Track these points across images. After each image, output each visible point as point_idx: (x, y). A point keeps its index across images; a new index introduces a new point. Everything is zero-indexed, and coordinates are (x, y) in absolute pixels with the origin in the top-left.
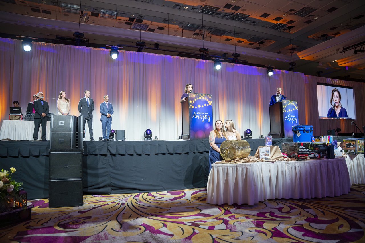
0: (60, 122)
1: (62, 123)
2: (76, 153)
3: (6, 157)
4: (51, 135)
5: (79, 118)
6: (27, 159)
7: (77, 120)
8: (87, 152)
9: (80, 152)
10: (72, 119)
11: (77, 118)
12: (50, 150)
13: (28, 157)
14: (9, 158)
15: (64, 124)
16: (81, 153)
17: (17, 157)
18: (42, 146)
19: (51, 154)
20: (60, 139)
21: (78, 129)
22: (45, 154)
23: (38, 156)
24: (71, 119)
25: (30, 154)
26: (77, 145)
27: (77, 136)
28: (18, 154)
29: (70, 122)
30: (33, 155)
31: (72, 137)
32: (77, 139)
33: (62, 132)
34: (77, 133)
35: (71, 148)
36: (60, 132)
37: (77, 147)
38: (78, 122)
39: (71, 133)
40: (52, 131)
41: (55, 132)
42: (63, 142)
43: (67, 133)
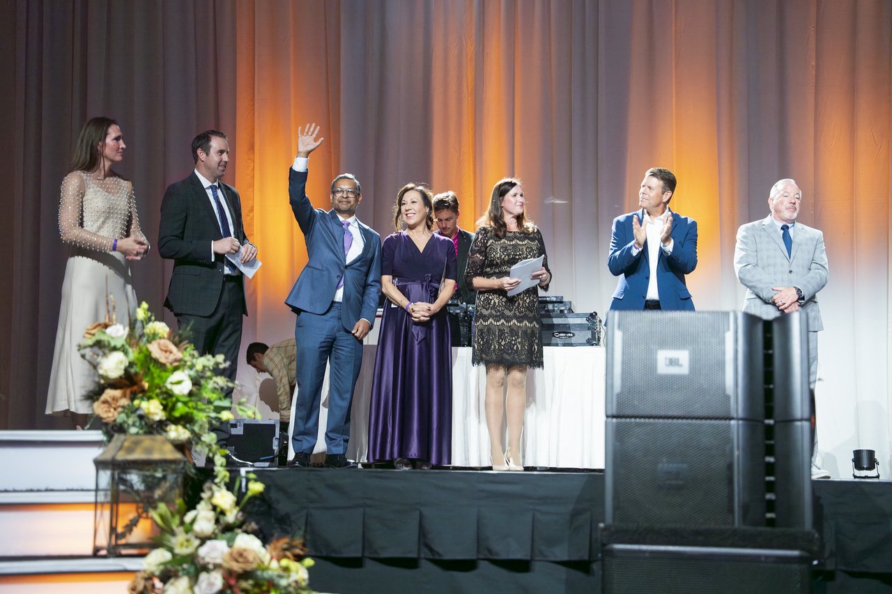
0: (663, 356)
1: (673, 362)
2: (767, 557)
3: (355, 563)
5: (776, 327)
6: (460, 576)
7: (768, 343)
8: (827, 554)
9: (796, 553)
10: (736, 332)
11: (768, 325)
12: (605, 529)
13: (467, 566)
14: (370, 565)
15: (684, 370)
16: (798, 560)
17: (410, 563)
18: (544, 500)
19: (612, 553)
20: (664, 465)
21: (778, 397)
22: (562, 553)
23: (521, 566)
24: (729, 336)
25: (478, 552)
26: (770, 506)
27: (772, 442)
28: (419, 549)
29: (724, 354)
30: (495, 557)
31: (736, 453)
32: (769, 464)
33: (675, 421)
34: (771, 422)
35: (736, 525)
36: (661, 421)
37: (769, 515)
38: (770, 352)
39: (729, 425)
40: (615, 412)
41: (633, 420)
42: (680, 483)
43: (708, 422)
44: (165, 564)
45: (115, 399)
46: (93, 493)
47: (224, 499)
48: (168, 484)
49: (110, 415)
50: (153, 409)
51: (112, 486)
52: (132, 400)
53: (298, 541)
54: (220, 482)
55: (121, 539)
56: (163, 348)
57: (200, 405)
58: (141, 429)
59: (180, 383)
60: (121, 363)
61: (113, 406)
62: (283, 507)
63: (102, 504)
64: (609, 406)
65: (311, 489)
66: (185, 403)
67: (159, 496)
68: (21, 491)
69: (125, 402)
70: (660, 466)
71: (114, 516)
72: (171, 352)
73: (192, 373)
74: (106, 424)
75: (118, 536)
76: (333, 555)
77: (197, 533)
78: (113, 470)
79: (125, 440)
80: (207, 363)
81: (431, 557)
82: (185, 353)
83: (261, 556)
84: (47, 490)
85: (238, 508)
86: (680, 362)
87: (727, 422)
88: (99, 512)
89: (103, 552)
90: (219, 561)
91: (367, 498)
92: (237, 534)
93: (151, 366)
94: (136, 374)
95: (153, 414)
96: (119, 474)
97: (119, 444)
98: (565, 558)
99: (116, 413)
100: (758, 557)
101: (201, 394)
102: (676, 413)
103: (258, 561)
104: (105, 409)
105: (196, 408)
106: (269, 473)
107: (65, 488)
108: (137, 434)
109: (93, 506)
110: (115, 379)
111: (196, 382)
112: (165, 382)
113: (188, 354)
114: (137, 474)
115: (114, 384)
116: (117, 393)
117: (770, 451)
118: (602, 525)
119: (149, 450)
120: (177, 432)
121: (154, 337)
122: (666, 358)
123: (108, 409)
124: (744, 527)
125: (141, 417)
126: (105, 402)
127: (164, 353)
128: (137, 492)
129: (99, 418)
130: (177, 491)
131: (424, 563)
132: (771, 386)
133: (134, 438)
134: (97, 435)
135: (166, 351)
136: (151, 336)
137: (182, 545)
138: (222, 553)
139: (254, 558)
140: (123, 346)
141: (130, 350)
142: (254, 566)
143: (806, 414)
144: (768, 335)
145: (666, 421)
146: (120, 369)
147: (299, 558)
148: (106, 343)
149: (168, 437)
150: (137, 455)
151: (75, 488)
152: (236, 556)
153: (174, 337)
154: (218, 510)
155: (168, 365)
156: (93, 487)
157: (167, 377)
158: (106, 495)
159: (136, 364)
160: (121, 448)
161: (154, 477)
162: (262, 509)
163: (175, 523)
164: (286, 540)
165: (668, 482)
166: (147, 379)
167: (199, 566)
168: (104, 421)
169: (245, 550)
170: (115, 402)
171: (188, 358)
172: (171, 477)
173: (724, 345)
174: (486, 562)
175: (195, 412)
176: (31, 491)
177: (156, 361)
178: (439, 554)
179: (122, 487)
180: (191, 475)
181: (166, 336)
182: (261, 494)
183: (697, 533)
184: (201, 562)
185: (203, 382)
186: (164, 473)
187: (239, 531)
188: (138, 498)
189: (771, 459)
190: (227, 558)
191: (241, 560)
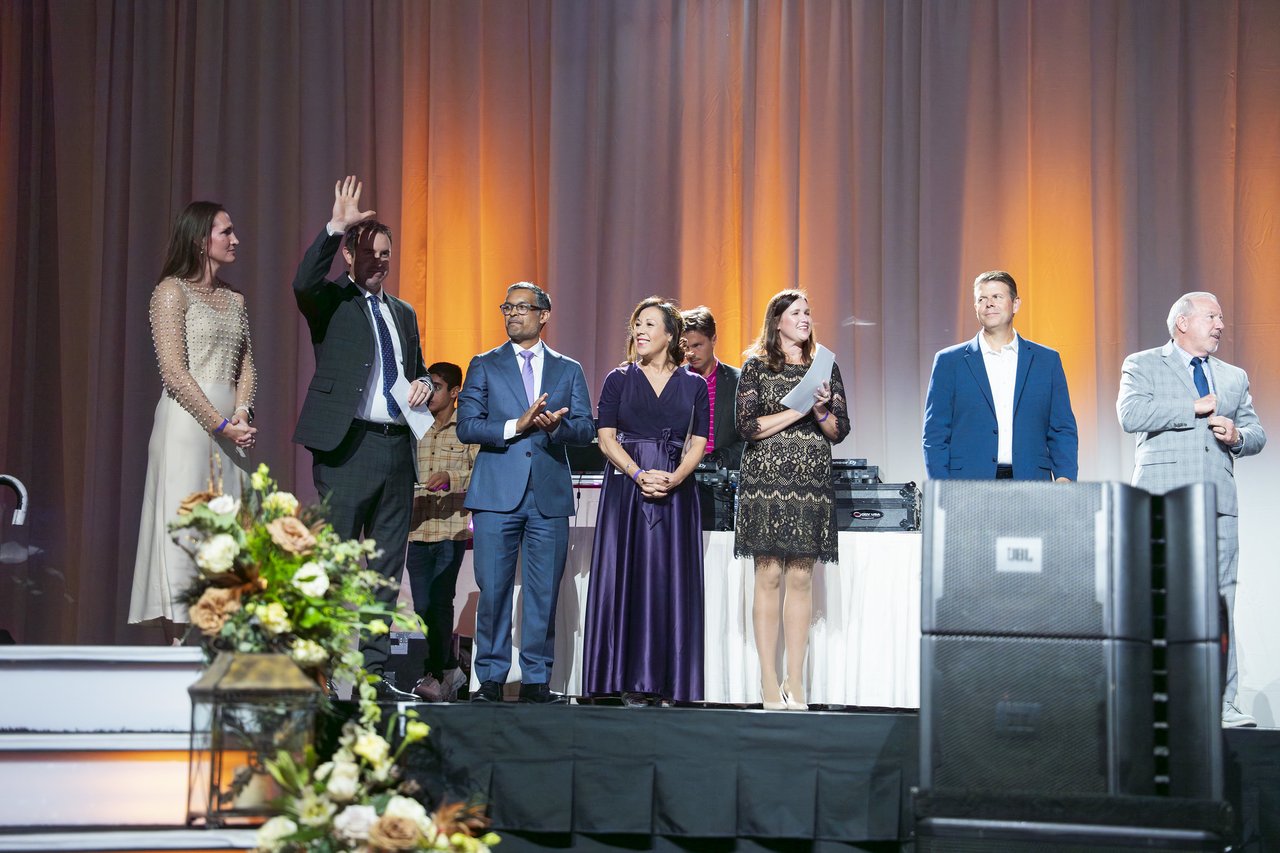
0: (1004, 546)
1: (1019, 555)
2: (1156, 839)
3: (561, 841)
4: (928, 668)
5: (1170, 507)
7: (1158, 529)
8: (1246, 836)
9: (1199, 834)
10: (1111, 512)
11: (1157, 502)
12: (921, 795)
14: (582, 844)
15: (1035, 566)
17: (639, 842)
18: (833, 752)
19: (931, 831)
20: (1006, 704)
21: (1172, 606)
22: (859, 830)
24: (1101, 519)
25: (738, 826)
26: (1162, 765)
27: (1163, 672)
28: (653, 823)
29: (1093, 543)
30: (763, 835)
31: (1111, 687)
32: (1159, 703)
33: (1022, 640)
34: (1163, 642)
35: (1111, 792)
36: (1001, 639)
37: (1159, 779)
38: (1161, 541)
39: (1100, 647)
40: (934, 627)
41: (960, 638)
42: (1030, 730)
43: (1070, 641)
44: (286, 838)
45: (220, 602)
46: (188, 736)
47: (372, 746)
48: (292, 725)
49: (213, 624)
50: (274, 616)
51: (214, 726)
52: (244, 603)
53: (477, 808)
54: (368, 722)
55: (225, 802)
56: (289, 530)
57: (341, 611)
58: (257, 645)
59: (313, 581)
60: (230, 550)
61: (218, 612)
62: (459, 758)
63: (200, 751)
64: (926, 618)
65: (500, 733)
66: (319, 609)
67: (280, 741)
68: (88, 733)
69: (233, 606)
70: (1000, 704)
71: (216, 769)
72: (300, 536)
73: (330, 565)
74: (208, 638)
75: (222, 799)
76: (530, 829)
77: (332, 794)
78: (216, 703)
79: (233, 661)
80: (351, 552)
81: (670, 833)
82: (320, 536)
83: (423, 828)
84: (123, 732)
85: (392, 760)
86: (1030, 555)
87: (1098, 642)
88: (195, 764)
89: (201, 821)
90: (363, 835)
91: (579, 748)
92: (390, 797)
93: (272, 555)
94: (251, 566)
95: (273, 624)
96: (223, 709)
97: (224, 666)
98: (864, 837)
99: (221, 622)
100: (1144, 838)
101: (341, 595)
102: (1023, 629)
103: (419, 836)
104: (206, 616)
105: (334, 616)
106: (437, 710)
107: (148, 729)
108: (251, 652)
109: (186, 756)
110: (221, 574)
111: (335, 579)
112: (291, 578)
113: (324, 539)
114: (250, 710)
115: (219, 581)
116: (223, 593)
117: (1160, 685)
118: (915, 790)
119: (266, 676)
120: (308, 651)
121: (276, 513)
122: (1009, 549)
123: (210, 617)
124: (1121, 796)
125: (256, 628)
126: (206, 606)
127: (290, 537)
128: (249, 735)
129: (197, 629)
130: (306, 735)
131: (660, 843)
132: (1163, 591)
133: (245, 658)
134: (195, 654)
135: (293, 534)
136: (272, 512)
137: (311, 812)
138: (369, 825)
139: (414, 833)
140: (232, 526)
141: (242, 533)
142: (414, 843)
143: (1214, 632)
144: (1158, 517)
145: (1008, 639)
146: (228, 559)
147: (478, 833)
148: (209, 523)
149: (294, 657)
150: (250, 683)
151: (163, 728)
152: (389, 829)
153: (305, 514)
154: (364, 762)
155: (296, 553)
156: (187, 727)
157: (294, 572)
158: (205, 740)
159: (250, 553)
160: (226, 672)
161: (275, 715)
162: (428, 761)
163: (301, 780)
164: (461, 806)
165: (1011, 729)
166: (265, 574)
167: (335, 843)
168: (204, 633)
169: (401, 820)
170: (220, 606)
171: (324, 544)
172: (298, 715)
173: (1094, 530)
174: (749, 842)
175: (333, 621)
176: (101, 732)
177: (278, 548)
178: (681, 830)
179: (228, 728)
180: (327, 711)
181: (293, 512)
182: (426, 738)
183: (1055, 803)
184: (339, 836)
185: (345, 578)
186: (289, 708)
187: (393, 792)
188: (250, 744)
189: (1163, 697)
190: (375, 831)
191: (394, 834)
